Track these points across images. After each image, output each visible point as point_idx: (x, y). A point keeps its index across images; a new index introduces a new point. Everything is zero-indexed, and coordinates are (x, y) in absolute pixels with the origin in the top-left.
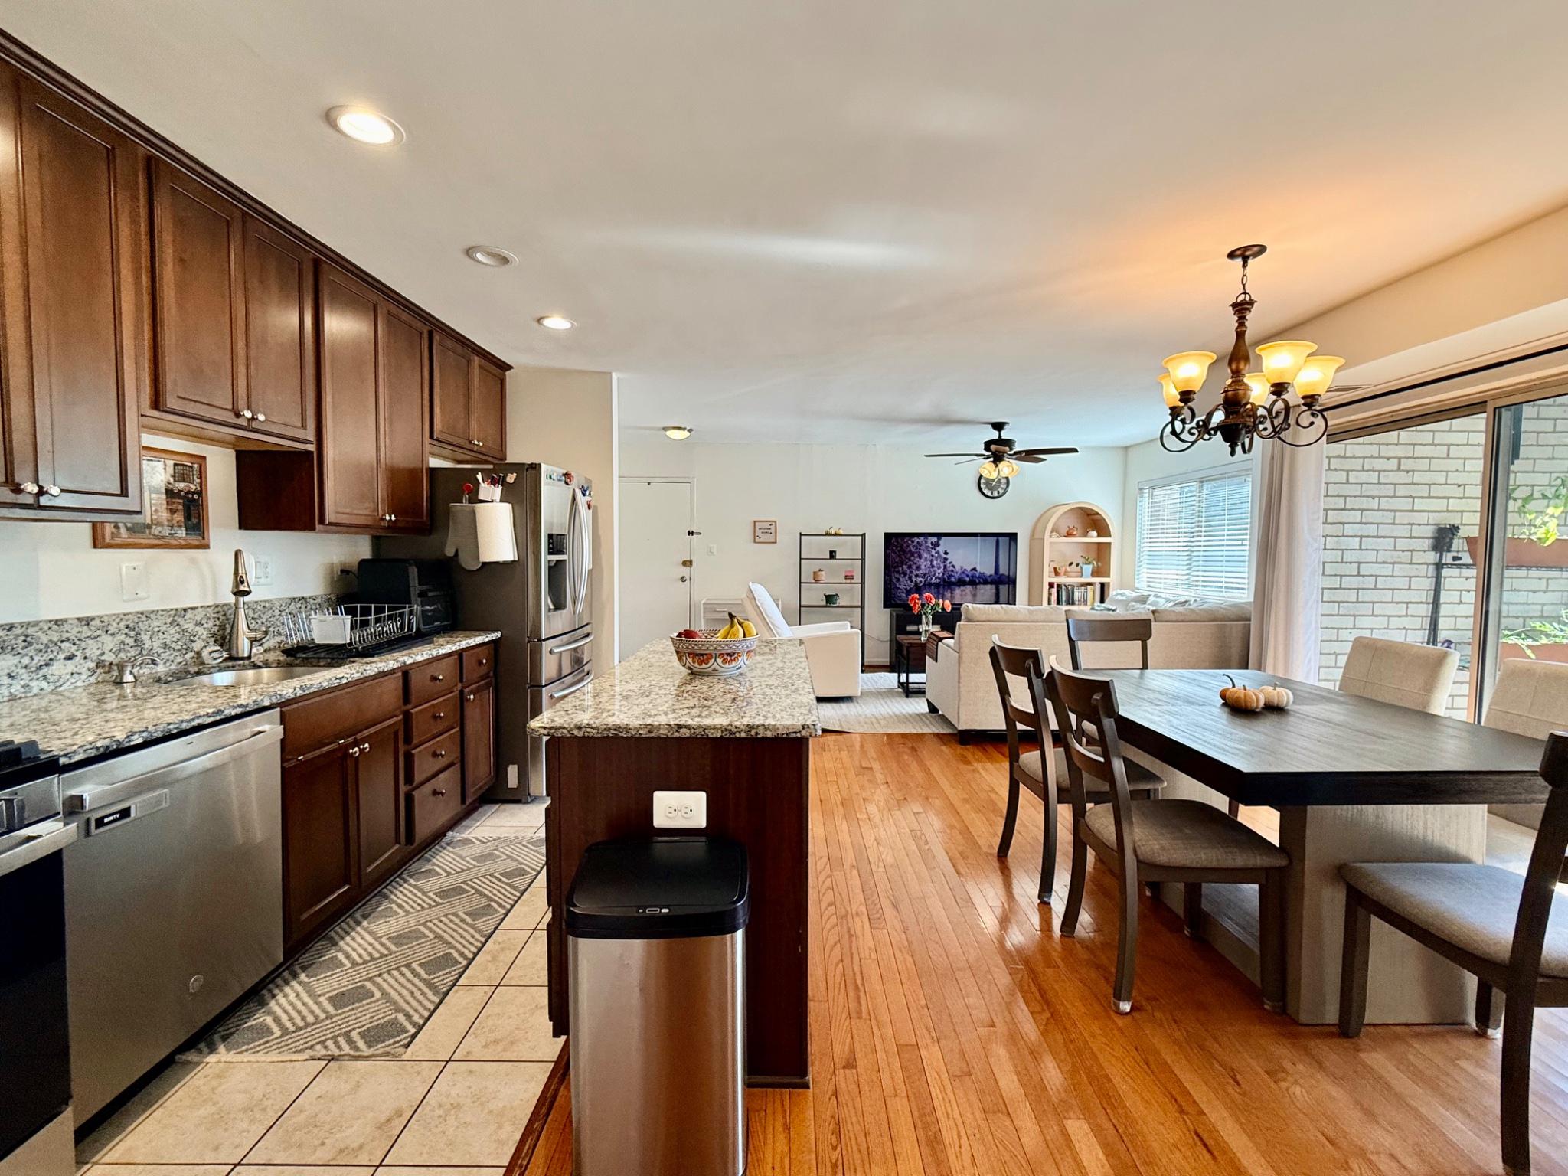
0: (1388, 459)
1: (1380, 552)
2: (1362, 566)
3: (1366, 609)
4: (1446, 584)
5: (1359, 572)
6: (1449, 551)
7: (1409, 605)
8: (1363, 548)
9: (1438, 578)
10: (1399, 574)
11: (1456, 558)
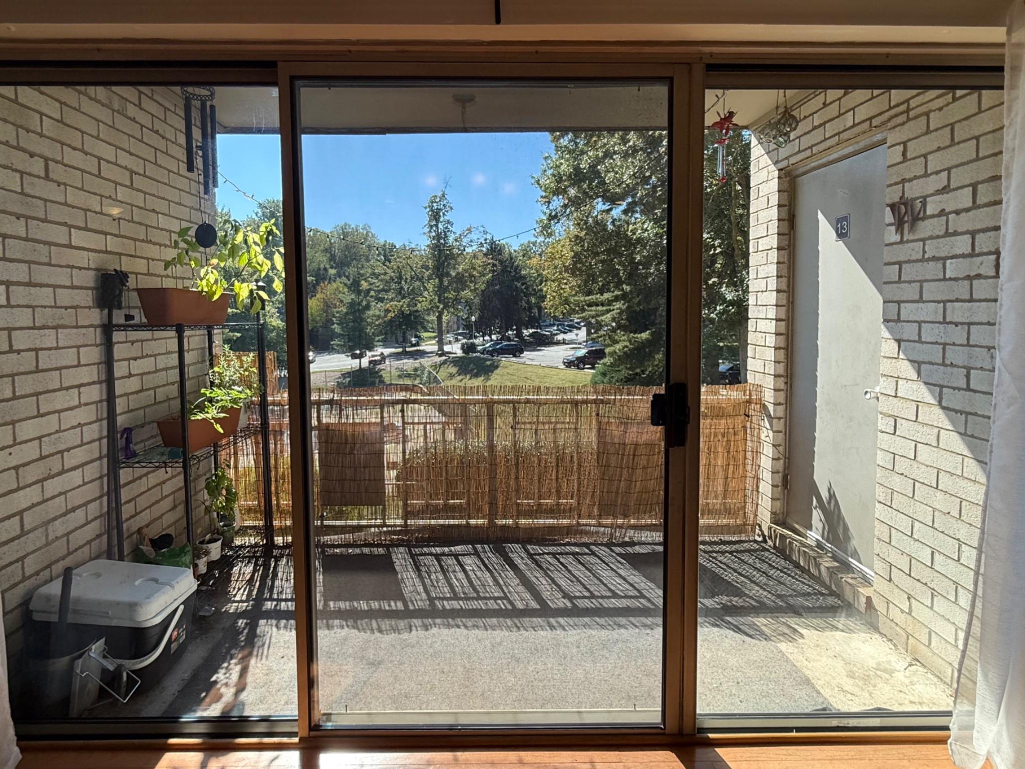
0: (32, 155)
1: (37, 310)
2: (15, 334)
3: (26, 407)
4: (119, 351)
5: (11, 346)
6: (120, 307)
7: (82, 389)
8: (12, 303)
9: (108, 345)
10: (66, 344)
11: (129, 317)
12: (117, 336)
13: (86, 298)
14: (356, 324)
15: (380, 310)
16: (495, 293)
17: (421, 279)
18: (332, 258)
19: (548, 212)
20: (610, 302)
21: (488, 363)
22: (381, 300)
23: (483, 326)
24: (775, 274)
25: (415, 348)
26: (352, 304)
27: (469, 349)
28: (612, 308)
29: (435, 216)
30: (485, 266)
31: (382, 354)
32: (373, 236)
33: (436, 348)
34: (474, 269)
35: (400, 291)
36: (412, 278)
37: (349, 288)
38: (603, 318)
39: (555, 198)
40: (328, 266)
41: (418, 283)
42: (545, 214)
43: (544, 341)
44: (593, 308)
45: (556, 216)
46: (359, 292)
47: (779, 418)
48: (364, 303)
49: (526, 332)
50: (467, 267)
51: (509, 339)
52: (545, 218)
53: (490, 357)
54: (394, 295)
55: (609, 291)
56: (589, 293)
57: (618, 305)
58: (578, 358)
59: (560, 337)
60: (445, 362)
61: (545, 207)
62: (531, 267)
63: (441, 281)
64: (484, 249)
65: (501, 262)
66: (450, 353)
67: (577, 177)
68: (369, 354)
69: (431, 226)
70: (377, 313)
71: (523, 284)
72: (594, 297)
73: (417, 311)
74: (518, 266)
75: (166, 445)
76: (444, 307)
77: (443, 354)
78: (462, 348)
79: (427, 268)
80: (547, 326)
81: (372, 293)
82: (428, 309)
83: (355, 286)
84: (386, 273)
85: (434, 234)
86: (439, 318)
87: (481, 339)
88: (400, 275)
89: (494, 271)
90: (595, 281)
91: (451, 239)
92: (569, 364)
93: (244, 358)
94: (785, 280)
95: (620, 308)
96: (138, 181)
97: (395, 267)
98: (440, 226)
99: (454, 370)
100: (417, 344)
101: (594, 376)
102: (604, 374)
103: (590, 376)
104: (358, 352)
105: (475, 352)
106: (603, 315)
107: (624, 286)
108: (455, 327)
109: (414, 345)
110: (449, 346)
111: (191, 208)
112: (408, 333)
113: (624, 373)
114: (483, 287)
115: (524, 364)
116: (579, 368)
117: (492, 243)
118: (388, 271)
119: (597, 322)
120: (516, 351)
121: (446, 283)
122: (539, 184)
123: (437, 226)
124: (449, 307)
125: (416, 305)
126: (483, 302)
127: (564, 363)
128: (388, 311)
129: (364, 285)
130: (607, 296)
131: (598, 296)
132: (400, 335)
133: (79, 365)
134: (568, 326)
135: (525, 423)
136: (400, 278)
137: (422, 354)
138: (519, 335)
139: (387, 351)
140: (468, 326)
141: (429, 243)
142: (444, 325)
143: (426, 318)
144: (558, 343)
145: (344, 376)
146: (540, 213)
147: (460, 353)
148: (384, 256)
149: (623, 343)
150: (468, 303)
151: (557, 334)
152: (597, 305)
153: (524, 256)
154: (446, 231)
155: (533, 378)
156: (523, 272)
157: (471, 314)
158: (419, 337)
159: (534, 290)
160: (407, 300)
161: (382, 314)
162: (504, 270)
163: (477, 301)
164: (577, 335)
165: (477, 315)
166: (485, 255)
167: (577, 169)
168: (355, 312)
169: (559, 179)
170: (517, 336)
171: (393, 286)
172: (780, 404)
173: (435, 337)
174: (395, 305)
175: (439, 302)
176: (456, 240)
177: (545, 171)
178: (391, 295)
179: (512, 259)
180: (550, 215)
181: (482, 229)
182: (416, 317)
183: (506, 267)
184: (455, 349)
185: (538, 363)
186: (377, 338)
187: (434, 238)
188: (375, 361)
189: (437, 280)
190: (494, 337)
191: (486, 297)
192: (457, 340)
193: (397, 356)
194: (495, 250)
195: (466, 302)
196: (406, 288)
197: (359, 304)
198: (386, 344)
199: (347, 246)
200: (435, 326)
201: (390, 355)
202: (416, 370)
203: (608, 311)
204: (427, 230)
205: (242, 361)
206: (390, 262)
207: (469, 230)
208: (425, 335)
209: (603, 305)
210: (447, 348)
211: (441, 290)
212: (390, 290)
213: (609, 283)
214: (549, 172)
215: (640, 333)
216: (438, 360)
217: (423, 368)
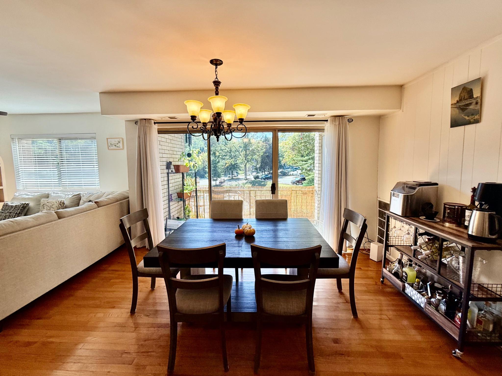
6: (170, 169)
9: (168, 177)
11: (172, 171)
12: (170, 175)
13: (165, 167)
14: (214, 168)
15: (223, 163)
16: (267, 156)
17: (238, 151)
20: (307, 160)
21: (263, 183)
22: (224, 159)
23: (262, 168)
24: (318, 159)
25: (236, 177)
27: (256, 178)
28: (308, 162)
30: (263, 146)
31: (224, 179)
33: (244, 177)
34: (259, 147)
35: (231, 156)
36: (235, 151)
38: (304, 166)
40: (204, 147)
41: (238, 153)
43: (285, 174)
46: (215, 157)
47: (319, 194)
50: (256, 146)
53: (264, 181)
54: (228, 157)
57: (310, 161)
58: (297, 181)
59: (291, 173)
60: (247, 183)
63: (246, 152)
64: (263, 140)
65: (269, 144)
66: (249, 179)
68: (219, 179)
70: (222, 164)
73: (237, 163)
75: (178, 198)
76: (247, 162)
77: (247, 179)
78: (254, 177)
79: (241, 147)
80: (286, 169)
81: (220, 157)
82: (241, 163)
83: (214, 154)
84: (225, 149)
86: (245, 166)
87: (261, 173)
88: (231, 149)
89: (266, 148)
92: (293, 183)
93: (192, 180)
94: (320, 161)
95: (311, 163)
96: (172, 142)
97: (229, 147)
99: (250, 185)
104: (215, 178)
105: (259, 179)
108: (252, 169)
110: (249, 176)
111: (180, 145)
112: (234, 172)
114: (262, 154)
116: (297, 185)
117: (266, 137)
118: (226, 148)
119: (302, 167)
121: (248, 153)
124: (249, 162)
125: (237, 161)
126: (262, 160)
127: (291, 183)
128: (226, 163)
129: (217, 154)
132: (231, 172)
133: (164, 181)
134: (295, 169)
135: (258, 195)
136: (231, 151)
137: (238, 179)
139: (226, 178)
140: (256, 169)
142: (247, 168)
143: (241, 166)
144: (290, 175)
147: (253, 179)
148: (225, 143)
157: (257, 164)
158: (238, 173)
159: (282, 155)
160: (233, 159)
161: (224, 165)
162: (270, 148)
163: (260, 159)
164: (297, 172)
165: (260, 165)
168: (214, 164)
171: (228, 154)
172: (319, 191)
173: (244, 173)
174: (228, 162)
175: (245, 160)
178: (227, 157)
182: (237, 165)
184: (251, 177)
185: (282, 183)
186: (222, 174)
188: (221, 182)
189: (245, 152)
190: (266, 173)
191: (263, 158)
192: (252, 174)
193: (229, 180)
194: (267, 140)
195: (256, 160)
196: (233, 154)
197: (216, 161)
198: (225, 175)
200: (244, 169)
201: (227, 180)
202: (236, 185)
203: (306, 164)
205: (191, 180)
206: (227, 145)
208: (240, 172)
209: (305, 161)
210: (248, 177)
211: (246, 155)
212: (227, 155)
216: (245, 182)
217: (239, 185)
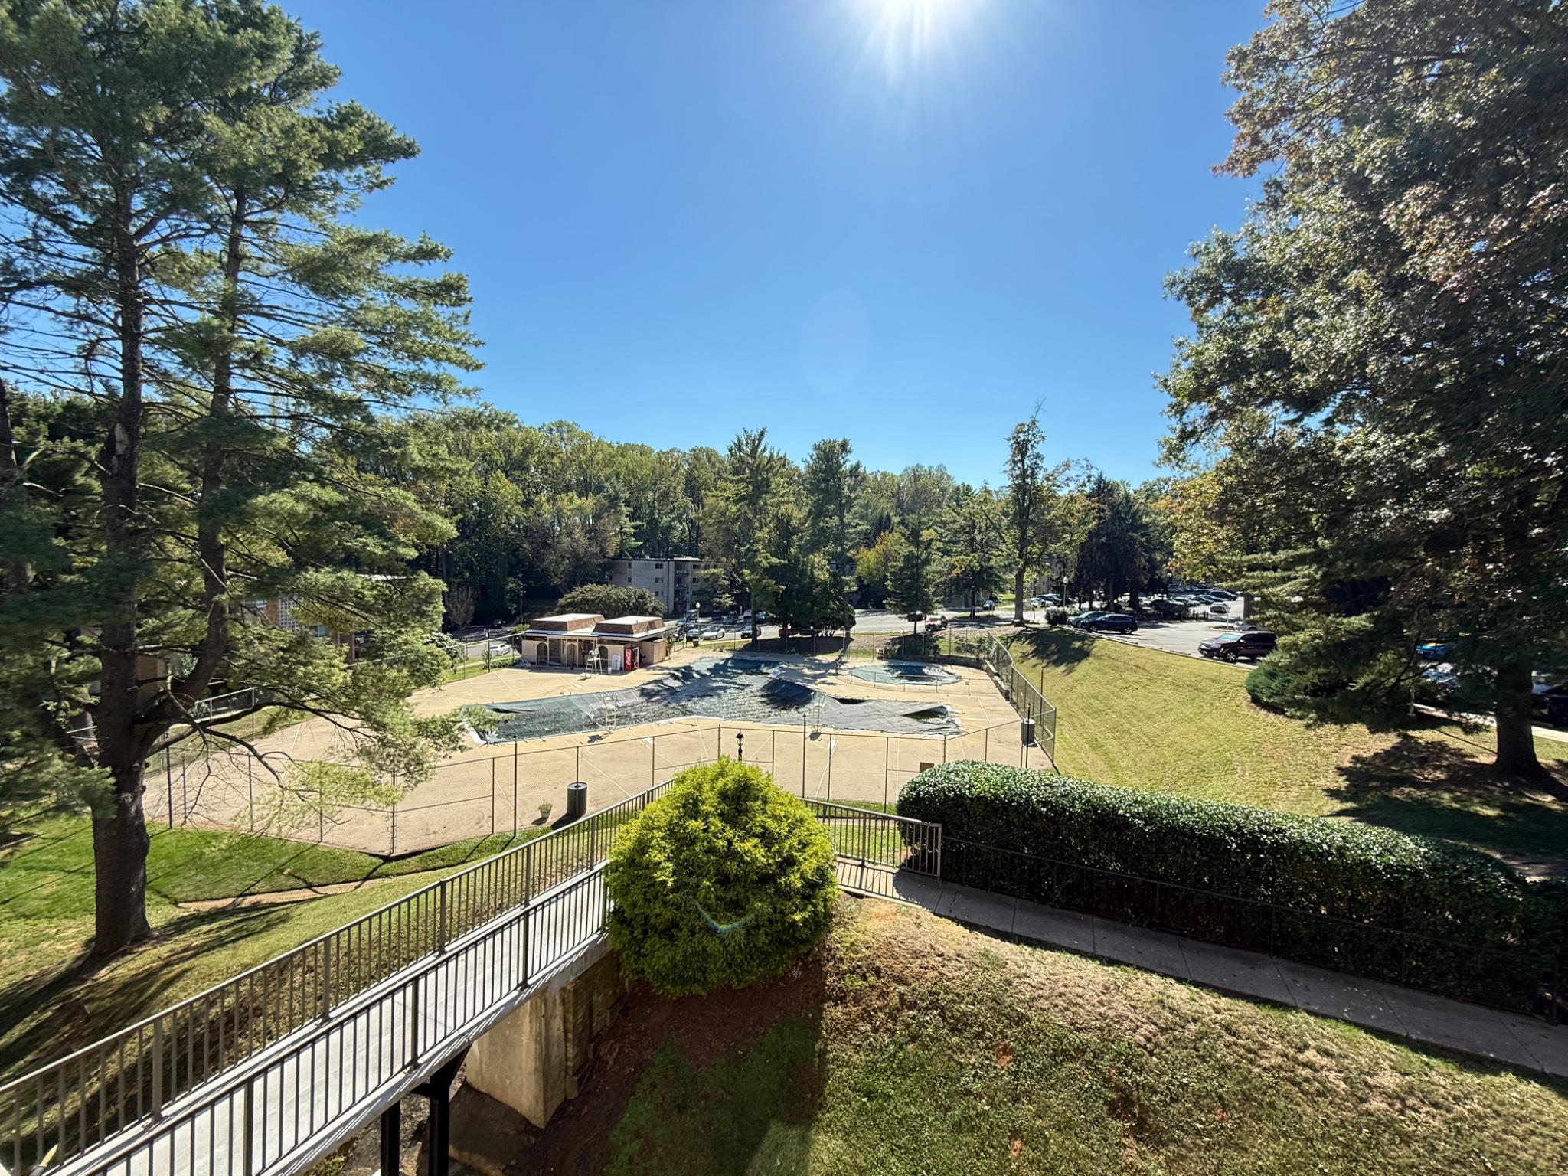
14: (913, 582)
15: (944, 566)
16: (1100, 546)
17: (997, 529)
18: (900, 504)
19: (1179, 427)
20: (1289, 565)
21: (1080, 641)
22: (947, 553)
23: (1080, 590)
25: (986, 613)
26: (909, 558)
27: (1056, 619)
28: (1292, 574)
29: (1021, 448)
30: (1087, 511)
31: (943, 618)
32: (949, 478)
33: (1012, 614)
34: (1072, 515)
35: (970, 544)
36: (987, 527)
37: (907, 539)
38: (1276, 590)
39: (1194, 405)
40: (892, 514)
41: (994, 533)
42: (1174, 430)
43: (1172, 614)
44: (1257, 573)
45: (1193, 433)
46: (917, 544)
48: (924, 556)
49: (1145, 600)
50: (1060, 513)
51: (1118, 608)
52: (1174, 436)
53: (1085, 633)
54: (963, 548)
55: (1288, 547)
56: (1252, 549)
57: (1305, 570)
58: (1224, 646)
59: (1200, 609)
60: (1019, 635)
61: (1174, 420)
62: (1158, 513)
63: (1024, 532)
64: (1087, 490)
65: (1111, 505)
66: (1030, 622)
67: (1235, 366)
68: (927, 617)
69: (1015, 462)
70: (939, 568)
71: (1142, 536)
72: (1258, 556)
73: (991, 568)
74: (1137, 512)
76: (1026, 564)
77: (1021, 622)
78: (1048, 617)
79: (1006, 514)
80: (1179, 593)
81: (936, 545)
82: (1005, 566)
83: (914, 537)
84: (955, 521)
85: (1018, 472)
86: (1019, 577)
87: (1077, 606)
88: (973, 522)
89: (1100, 518)
90: (1263, 530)
91: (1040, 477)
92: (1210, 653)
95: (1309, 576)
97: (967, 515)
98: (1027, 461)
99: (1028, 649)
100: (991, 608)
101: (1253, 676)
102: (1272, 675)
103: (1246, 675)
104: (913, 614)
105: (1065, 625)
106: (1273, 585)
107: (1320, 541)
108: (1041, 589)
109: (986, 609)
110: (1031, 613)
112: (979, 595)
113: (1311, 677)
114: (1083, 539)
115: (1135, 645)
116: (1226, 660)
117: (1100, 480)
118: (959, 518)
119: (1263, 596)
120: (1125, 626)
121: (1030, 533)
122: (1166, 386)
123: (1022, 461)
124: (1032, 563)
125: (989, 559)
126: (1082, 558)
127: (1201, 650)
128: (953, 567)
129: (927, 534)
130: (1282, 555)
131: (1267, 554)
132: (968, 596)
134: (1213, 594)
136: (973, 526)
137: (993, 620)
138: (1134, 602)
139: (950, 615)
140: (1059, 589)
141: (1010, 483)
142: (1026, 586)
143: (1003, 576)
144: (1196, 618)
145: (894, 641)
146: (1168, 429)
147: (1043, 623)
148: (957, 501)
149: (1310, 632)
150: (1062, 561)
151: (1194, 605)
152: (1265, 569)
153: (1147, 497)
154: (1035, 467)
155: (1148, 667)
156: (1145, 520)
157: (1064, 573)
158: (995, 599)
159: (1161, 543)
160: (978, 554)
161: (946, 570)
162: (1116, 514)
163: (1073, 557)
164: (1228, 608)
165: (1072, 575)
166: (1089, 496)
167: (1236, 352)
168: (912, 567)
169: (1199, 373)
170: (1131, 604)
171: (964, 537)
173: (1013, 601)
174: (962, 560)
175: (1020, 557)
176: (1048, 479)
177: (1178, 366)
178: (959, 548)
179: (1128, 501)
180: (1183, 431)
181: (1084, 463)
182: (990, 575)
183: (1119, 512)
184: (1038, 618)
185: (1157, 647)
186: (938, 599)
187: (1017, 477)
188: (934, 626)
189: (1018, 530)
190: (1096, 604)
191: (1086, 553)
192: (1044, 605)
193: (961, 622)
194: (1103, 490)
195: (1058, 557)
196: (978, 539)
197: (918, 557)
198: (948, 605)
199: (917, 490)
200: (1015, 587)
201: (952, 621)
202: (981, 641)
203: (1284, 580)
204: (1008, 467)
206: (962, 508)
207: (1067, 466)
208: (1001, 597)
209: (1275, 569)
210: (1027, 616)
211: (1023, 542)
212: (959, 541)
213: (1288, 534)
214: (1184, 366)
215: (1349, 615)
216: (1013, 630)
217: (991, 639)
